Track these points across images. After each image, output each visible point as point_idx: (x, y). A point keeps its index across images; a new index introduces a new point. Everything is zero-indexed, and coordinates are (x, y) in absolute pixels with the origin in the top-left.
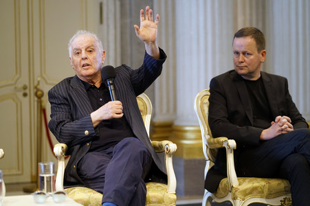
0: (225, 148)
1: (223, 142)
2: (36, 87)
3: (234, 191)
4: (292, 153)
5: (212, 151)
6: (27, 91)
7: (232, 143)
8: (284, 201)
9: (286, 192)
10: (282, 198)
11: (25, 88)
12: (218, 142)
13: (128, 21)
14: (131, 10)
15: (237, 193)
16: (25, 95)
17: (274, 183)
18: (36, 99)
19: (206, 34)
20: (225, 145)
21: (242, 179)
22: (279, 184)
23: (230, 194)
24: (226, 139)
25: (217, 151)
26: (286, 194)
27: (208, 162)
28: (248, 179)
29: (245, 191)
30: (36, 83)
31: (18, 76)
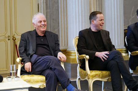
0: (85, 59)
1: (84, 56)
2: (13, 37)
3: (88, 75)
4: (111, 60)
5: (80, 60)
6: (10, 38)
7: (88, 57)
8: (108, 79)
9: (109, 76)
10: (107, 78)
11: (9, 37)
12: (82, 57)
13: (49, 10)
14: (50, 6)
15: (89, 77)
16: (9, 39)
17: (104, 72)
18: (13, 41)
19: (79, 15)
20: (85, 58)
21: (91, 71)
22: (106, 73)
23: (87, 77)
24: (85, 55)
25: (82, 60)
26: (109, 77)
27: (78, 65)
28: (94, 71)
29: (93, 76)
30: (13, 35)
31: (6, 32)
